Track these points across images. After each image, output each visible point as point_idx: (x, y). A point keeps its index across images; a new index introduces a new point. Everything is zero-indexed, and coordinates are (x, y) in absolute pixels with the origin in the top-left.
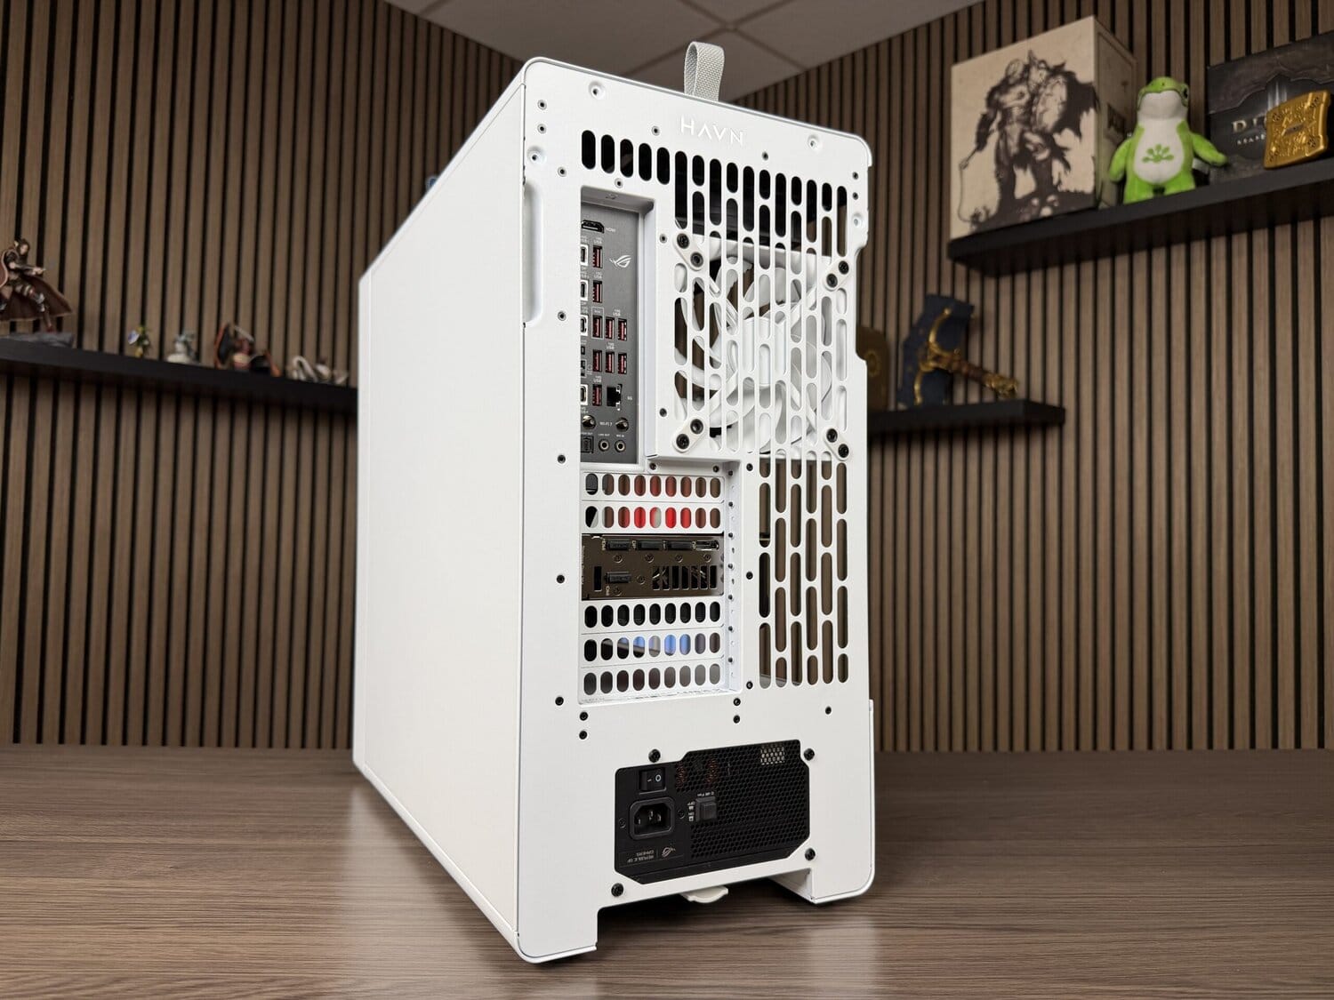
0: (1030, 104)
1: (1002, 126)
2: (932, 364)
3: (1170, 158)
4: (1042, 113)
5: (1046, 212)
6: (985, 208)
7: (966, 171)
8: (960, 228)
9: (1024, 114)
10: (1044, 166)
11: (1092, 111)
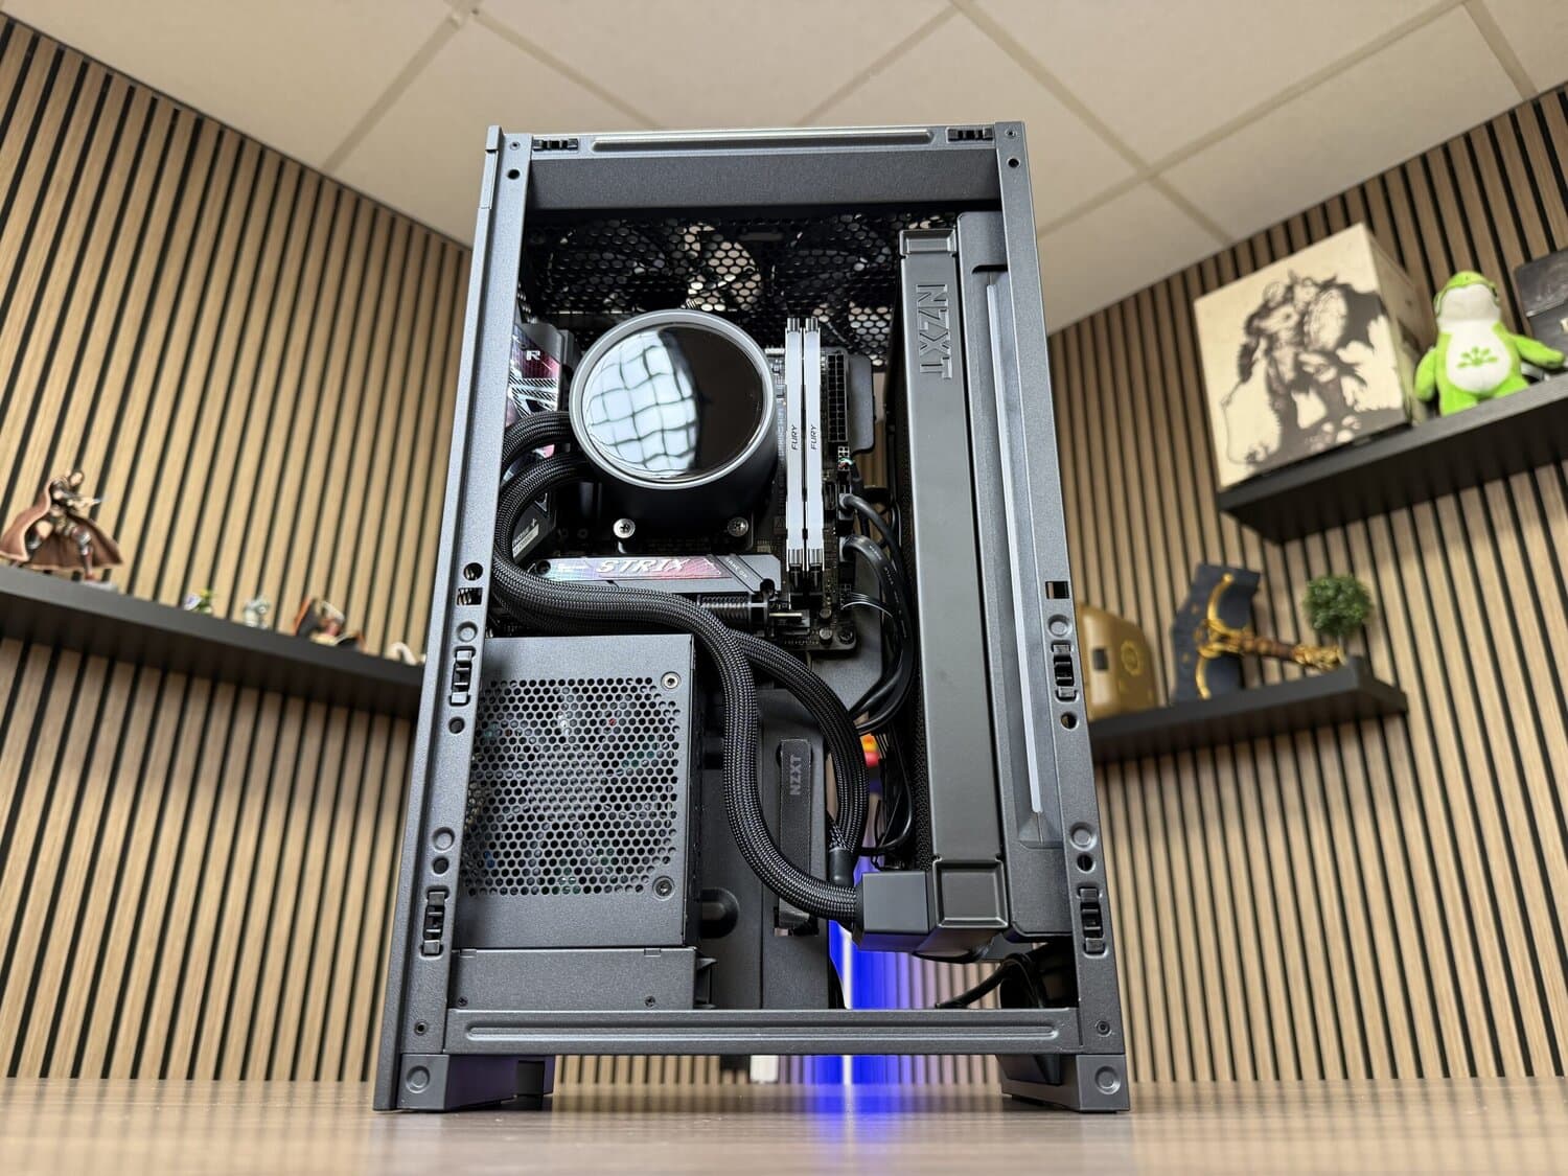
0: (1301, 324)
1: (1269, 352)
2: (1217, 647)
3: (1493, 360)
4: (1318, 332)
5: (1345, 437)
6: (1261, 444)
7: (1231, 409)
8: (1232, 472)
9: (1295, 336)
10: (1331, 386)
11: (1382, 319)
